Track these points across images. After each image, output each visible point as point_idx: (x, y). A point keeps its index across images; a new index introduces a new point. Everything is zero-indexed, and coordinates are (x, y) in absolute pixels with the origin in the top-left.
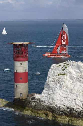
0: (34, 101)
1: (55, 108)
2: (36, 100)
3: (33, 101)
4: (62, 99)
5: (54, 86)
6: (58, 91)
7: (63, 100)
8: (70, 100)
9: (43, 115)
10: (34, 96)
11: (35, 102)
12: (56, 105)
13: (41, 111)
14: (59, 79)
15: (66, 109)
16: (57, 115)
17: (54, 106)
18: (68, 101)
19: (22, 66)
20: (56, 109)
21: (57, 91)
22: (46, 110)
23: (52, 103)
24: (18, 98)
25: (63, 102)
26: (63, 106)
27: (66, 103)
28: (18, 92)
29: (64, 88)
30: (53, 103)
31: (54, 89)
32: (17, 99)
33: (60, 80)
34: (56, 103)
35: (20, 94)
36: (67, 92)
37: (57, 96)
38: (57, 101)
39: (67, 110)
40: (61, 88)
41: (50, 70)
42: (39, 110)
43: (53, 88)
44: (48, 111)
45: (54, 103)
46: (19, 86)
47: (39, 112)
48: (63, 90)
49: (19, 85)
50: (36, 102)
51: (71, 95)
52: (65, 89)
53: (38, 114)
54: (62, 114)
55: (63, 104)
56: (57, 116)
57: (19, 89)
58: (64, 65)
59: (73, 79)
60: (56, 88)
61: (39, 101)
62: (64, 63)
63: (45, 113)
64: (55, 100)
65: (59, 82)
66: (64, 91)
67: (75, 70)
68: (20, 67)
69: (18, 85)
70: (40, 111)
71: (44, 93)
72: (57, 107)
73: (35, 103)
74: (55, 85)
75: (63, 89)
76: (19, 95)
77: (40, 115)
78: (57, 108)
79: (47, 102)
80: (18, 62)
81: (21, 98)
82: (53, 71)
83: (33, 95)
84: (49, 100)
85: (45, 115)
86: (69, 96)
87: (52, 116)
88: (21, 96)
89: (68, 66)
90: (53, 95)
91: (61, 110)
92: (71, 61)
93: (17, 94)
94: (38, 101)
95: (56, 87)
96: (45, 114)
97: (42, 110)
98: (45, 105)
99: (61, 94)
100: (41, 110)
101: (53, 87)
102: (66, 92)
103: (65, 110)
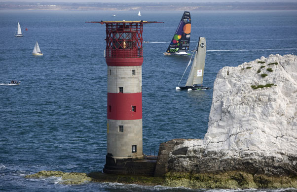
0: (187, 157)
1: (260, 163)
2: (193, 153)
3: (184, 158)
4: (273, 141)
5: (244, 113)
6: (260, 124)
7: (277, 143)
8: (294, 140)
9: (230, 181)
10: (184, 146)
11: (190, 157)
12: (260, 154)
13: (223, 173)
14: (261, 97)
15: (287, 162)
16: (270, 176)
17: (257, 158)
18: (288, 144)
19: (135, 78)
20: (263, 164)
21: (256, 125)
22: (237, 169)
23: (249, 152)
24: (127, 158)
25: (277, 146)
26: (280, 156)
27: (283, 148)
28: (125, 142)
29: (273, 116)
30: (251, 152)
31: (248, 120)
32: (125, 159)
33: (265, 99)
34: (259, 152)
35: (132, 146)
36: (281, 123)
37: (261, 135)
38: (260, 146)
39: (290, 164)
40: (264, 117)
41: (218, 80)
42: (217, 172)
43: (243, 119)
44: (243, 170)
45: (255, 152)
46: (130, 127)
47: (218, 177)
48: (270, 121)
49: (129, 125)
50: (193, 157)
51: (292, 129)
52: (274, 118)
53: (216, 182)
54: (281, 173)
55: (279, 151)
56: (271, 179)
57: (129, 135)
58: (260, 65)
59: (292, 94)
60: (251, 118)
61: (201, 154)
62: (259, 62)
63: (236, 176)
64: (255, 145)
65: (260, 103)
66: (274, 123)
67: (294, 73)
68: (132, 80)
69: (125, 126)
70: (221, 173)
71: (212, 134)
72: (265, 158)
73: (190, 160)
74: (248, 111)
75: (270, 118)
76: (130, 150)
77: (222, 183)
78: (266, 162)
79: (230, 152)
80: (127, 67)
81: (134, 157)
82: (230, 82)
83: (177, 144)
84: (237, 148)
85: (234, 181)
86: (290, 132)
87: (255, 181)
88: (133, 152)
89: (275, 66)
90: (248, 134)
91: (276, 164)
92: (278, 55)
93: (124, 148)
94: (198, 156)
95: (254, 116)
96: (233, 178)
97: (225, 171)
98: (231, 160)
99: (267, 130)
100: (221, 171)
101: (243, 117)
102: (279, 125)
103: (285, 164)
